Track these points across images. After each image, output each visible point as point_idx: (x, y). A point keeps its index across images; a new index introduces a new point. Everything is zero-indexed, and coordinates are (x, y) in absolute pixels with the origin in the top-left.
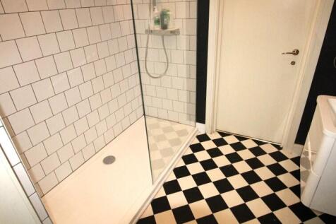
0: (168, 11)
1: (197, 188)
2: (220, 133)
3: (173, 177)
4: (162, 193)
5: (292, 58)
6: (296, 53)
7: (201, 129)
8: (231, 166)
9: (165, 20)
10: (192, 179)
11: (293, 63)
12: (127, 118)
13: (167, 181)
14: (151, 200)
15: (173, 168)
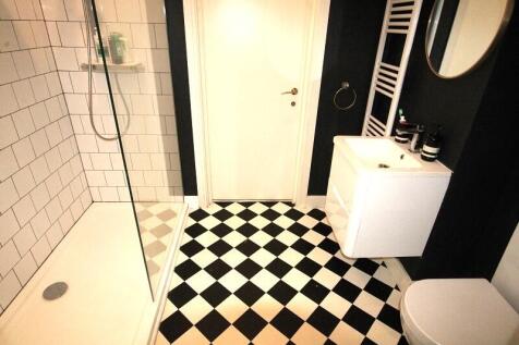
0: (121, 36)
1: (217, 284)
2: (220, 204)
3: (177, 281)
4: (171, 309)
5: (292, 98)
6: (295, 92)
7: (193, 203)
8: (249, 241)
9: (118, 49)
10: (206, 273)
11: (293, 104)
12: (67, 213)
13: (171, 289)
14: (157, 325)
15: (173, 269)
